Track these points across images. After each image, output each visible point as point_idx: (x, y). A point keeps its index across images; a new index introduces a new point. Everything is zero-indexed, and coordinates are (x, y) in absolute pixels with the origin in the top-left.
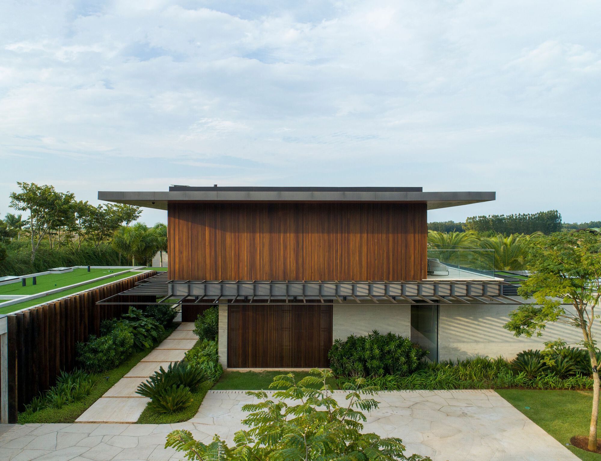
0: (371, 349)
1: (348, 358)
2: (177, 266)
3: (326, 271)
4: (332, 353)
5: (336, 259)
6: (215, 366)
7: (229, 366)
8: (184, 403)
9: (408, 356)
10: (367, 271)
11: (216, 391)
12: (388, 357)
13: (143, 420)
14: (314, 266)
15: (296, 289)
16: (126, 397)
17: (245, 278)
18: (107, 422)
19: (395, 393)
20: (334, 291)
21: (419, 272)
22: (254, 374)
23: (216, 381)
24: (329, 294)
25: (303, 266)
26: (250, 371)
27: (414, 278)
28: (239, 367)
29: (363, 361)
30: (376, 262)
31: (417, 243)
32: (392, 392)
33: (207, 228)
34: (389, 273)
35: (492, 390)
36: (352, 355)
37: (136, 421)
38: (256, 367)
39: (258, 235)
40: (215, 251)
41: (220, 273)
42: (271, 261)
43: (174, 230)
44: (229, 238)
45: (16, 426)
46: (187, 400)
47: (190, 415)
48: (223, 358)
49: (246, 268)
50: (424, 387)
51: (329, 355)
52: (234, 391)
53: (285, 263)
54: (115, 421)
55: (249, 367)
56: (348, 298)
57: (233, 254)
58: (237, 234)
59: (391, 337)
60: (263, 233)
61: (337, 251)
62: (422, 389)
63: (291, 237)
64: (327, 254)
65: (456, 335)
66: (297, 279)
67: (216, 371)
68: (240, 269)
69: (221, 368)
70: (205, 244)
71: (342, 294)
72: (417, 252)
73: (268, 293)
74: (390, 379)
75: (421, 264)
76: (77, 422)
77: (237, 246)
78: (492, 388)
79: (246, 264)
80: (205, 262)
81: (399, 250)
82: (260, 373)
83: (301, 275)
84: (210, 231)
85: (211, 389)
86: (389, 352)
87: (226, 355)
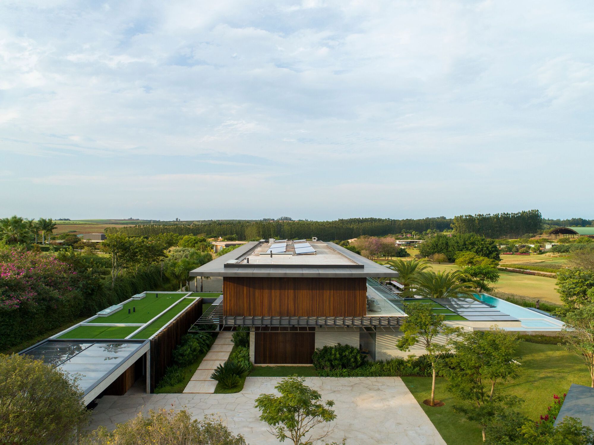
0: (335, 355)
1: (322, 359)
2: (228, 308)
3: (311, 311)
4: (314, 356)
5: (316, 304)
6: (249, 364)
7: (256, 362)
8: (237, 383)
9: (356, 358)
10: (333, 311)
11: (250, 377)
12: (344, 358)
13: (216, 392)
14: (304, 308)
15: (294, 322)
16: (203, 381)
17: (266, 315)
18: (198, 393)
19: (347, 379)
20: (315, 322)
21: (362, 311)
22: (270, 367)
23: (250, 372)
24: (312, 324)
25: (298, 309)
26: (268, 366)
27: (359, 316)
28: (261, 364)
29: (330, 361)
30: (338, 306)
31: (361, 296)
32: (345, 378)
33: (245, 287)
34: (345, 312)
35: (399, 377)
36: (324, 357)
37: (213, 392)
38: (271, 364)
39: (273, 291)
40: (250, 301)
41: (252, 313)
42: (280, 306)
43: (227, 288)
44: (257, 292)
45: (155, 395)
46: (238, 382)
47: (240, 390)
48: (252, 359)
49: (266, 310)
50: (362, 375)
51: (312, 357)
52: (260, 377)
53: (288, 307)
54: (203, 392)
55: (267, 364)
56: (323, 326)
57: (259, 302)
58: (261, 291)
59: (347, 347)
60: (276, 290)
61: (316, 300)
62: (361, 376)
63: (291, 292)
64: (311, 302)
65: (385, 345)
66: (294, 316)
67: (249, 366)
68: (263, 310)
69: (252, 364)
70: (244, 296)
71: (319, 324)
72: (361, 300)
73: (278, 323)
74: (344, 371)
75: (363, 307)
76: (184, 393)
77: (262, 297)
78: (400, 376)
79: (266, 307)
80: (244, 306)
81: (351, 299)
82: (273, 367)
83: (297, 313)
84: (247, 289)
85: (247, 376)
86: (345, 356)
87: (254, 356)
